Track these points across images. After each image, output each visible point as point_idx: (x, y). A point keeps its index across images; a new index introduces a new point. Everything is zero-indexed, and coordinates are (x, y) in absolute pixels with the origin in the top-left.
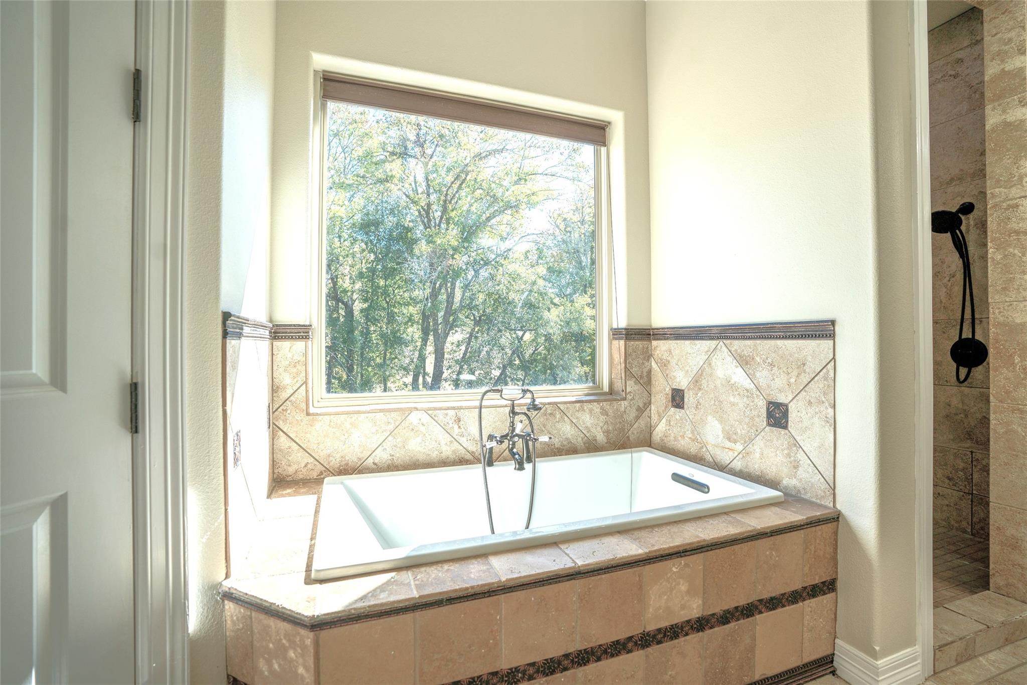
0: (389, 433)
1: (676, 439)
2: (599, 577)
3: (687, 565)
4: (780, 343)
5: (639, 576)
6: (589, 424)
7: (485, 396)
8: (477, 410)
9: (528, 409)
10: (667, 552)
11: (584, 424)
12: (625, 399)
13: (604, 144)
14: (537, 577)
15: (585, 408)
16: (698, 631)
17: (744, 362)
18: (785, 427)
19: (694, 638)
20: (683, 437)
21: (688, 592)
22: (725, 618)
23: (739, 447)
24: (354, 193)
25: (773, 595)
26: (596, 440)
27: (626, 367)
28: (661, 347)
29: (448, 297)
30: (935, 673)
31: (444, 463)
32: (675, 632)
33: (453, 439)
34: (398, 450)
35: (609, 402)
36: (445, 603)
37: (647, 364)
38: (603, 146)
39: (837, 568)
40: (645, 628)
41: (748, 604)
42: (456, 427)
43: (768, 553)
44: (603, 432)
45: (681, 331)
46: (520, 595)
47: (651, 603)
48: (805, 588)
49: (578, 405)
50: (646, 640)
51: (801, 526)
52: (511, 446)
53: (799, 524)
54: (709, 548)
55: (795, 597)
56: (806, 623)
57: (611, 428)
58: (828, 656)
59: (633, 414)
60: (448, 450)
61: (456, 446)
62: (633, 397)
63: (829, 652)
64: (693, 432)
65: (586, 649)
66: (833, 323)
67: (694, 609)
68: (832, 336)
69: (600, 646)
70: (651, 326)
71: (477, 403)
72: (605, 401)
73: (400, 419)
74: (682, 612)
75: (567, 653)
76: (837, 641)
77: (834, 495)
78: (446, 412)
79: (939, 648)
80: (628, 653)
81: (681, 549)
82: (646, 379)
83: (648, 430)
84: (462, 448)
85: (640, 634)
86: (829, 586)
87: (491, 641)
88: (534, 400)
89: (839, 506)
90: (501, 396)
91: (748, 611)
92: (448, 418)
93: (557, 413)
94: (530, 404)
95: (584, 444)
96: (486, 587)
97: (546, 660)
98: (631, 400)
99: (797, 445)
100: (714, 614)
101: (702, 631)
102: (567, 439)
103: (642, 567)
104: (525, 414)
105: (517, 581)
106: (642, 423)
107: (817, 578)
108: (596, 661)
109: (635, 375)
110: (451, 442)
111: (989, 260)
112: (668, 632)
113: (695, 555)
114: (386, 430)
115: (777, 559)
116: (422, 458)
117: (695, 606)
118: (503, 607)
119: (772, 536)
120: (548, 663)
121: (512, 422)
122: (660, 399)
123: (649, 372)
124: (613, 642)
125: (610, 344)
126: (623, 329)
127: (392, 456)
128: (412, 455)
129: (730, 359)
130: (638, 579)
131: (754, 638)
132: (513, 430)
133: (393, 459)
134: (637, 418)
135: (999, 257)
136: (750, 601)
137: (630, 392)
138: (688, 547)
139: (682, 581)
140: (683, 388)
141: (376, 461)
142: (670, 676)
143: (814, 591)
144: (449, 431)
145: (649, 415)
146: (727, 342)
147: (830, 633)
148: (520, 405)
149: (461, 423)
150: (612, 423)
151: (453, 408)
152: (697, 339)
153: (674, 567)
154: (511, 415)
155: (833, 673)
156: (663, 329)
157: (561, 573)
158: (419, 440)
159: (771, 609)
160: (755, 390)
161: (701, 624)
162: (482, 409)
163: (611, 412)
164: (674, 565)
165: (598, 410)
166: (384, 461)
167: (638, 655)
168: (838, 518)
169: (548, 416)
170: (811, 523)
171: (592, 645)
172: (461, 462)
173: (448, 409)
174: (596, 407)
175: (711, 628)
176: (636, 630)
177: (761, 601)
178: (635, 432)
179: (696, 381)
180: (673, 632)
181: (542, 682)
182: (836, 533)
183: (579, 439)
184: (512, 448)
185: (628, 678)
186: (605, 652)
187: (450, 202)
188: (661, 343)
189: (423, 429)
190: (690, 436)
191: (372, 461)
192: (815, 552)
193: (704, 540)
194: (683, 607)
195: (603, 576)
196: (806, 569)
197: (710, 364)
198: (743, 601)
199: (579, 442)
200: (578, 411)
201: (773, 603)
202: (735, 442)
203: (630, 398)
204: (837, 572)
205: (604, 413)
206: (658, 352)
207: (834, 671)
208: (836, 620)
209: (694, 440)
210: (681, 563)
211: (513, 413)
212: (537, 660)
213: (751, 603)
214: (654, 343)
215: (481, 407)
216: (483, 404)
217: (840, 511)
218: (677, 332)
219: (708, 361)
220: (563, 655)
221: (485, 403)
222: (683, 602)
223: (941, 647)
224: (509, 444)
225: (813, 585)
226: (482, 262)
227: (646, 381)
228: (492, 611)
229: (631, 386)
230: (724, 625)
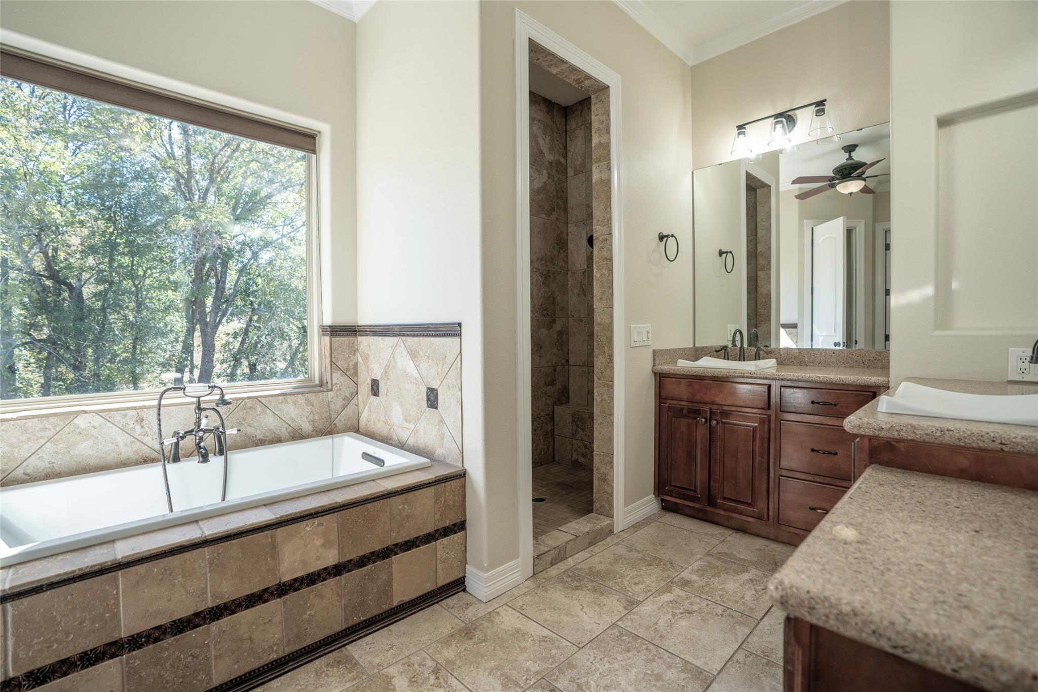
0: (46, 440)
1: (375, 424)
2: (228, 543)
3: (319, 524)
4: (433, 339)
5: (272, 538)
6: (293, 415)
7: (164, 396)
8: (156, 410)
9: (217, 405)
10: (298, 515)
11: (288, 415)
12: (331, 390)
13: (314, 151)
14: (158, 551)
15: (289, 401)
16: (335, 576)
17: (413, 355)
18: (436, 408)
19: (332, 582)
20: (379, 421)
21: (323, 545)
22: (362, 562)
23: (412, 426)
24: (82, 145)
25: (407, 539)
26: (301, 429)
27: (331, 361)
28: (364, 341)
29: (218, 282)
30: (534, 574)
31: (124, 464)
32: (311, 579)
33: (133, 439)
34: (60, 456)
35: (314, 394)
36: (45, 589)
37: (353, 357)
38: (313, 153)
39: (465, 512)
40: (280, 579)
41: (384, 549)
42: (138, 427)
43: (400, 507)
44: (309, 422)
45: (376, 329)
46: (141, 569)
47: (286, 558)
48: (437, 531)
49: (281, 398)
50: (282, 590)
51: (430, 483)
52: (197, 441)
53: (428, 482)
54: (341, 509)
55: (429, 538)
56: (439, 556)
57: (317, 417)
58: (461, 578)
59: (339, 403)
60: (127, 451)
61: (138, 445)
62: (339, 388)
63: (461, 576)
64: (385, 417)
65: (219, 606)
66: (460, 325)
67: (331, 558)
68: (459, 335)
69: (234, 601)
70: (357, 323)
71: (156, 403)
72: (310, 392)
73: (62, 424)
74: (319, 562)
75: (197, 611)
76: (467, 566)
77: (463, 457)
78: (124, 413)
79: (537, 558)
80: (264, 602)
81: (313, 511)
82: (352, 371)
83: (357, 417)
84: (146, 447)
85: (276, 585)
86: (461, 526)
87: (107, 615)
88: (223, 395)
89: (466, 466)
90: (184, 393)
91: (386, 553)
92: (128, 418)
93: (258, 406)
94: (219, 400)
95: (289, 433)
96: (97, 567)
97: (174, 621)
98: (337, 391)
99: (442, 421)
100: (351, 560)
101: (339, 575)
102: (270, 430)
103: (274, 530)
104: (214, 409)
105: (135, 557)
106: (349, 411)
107: (448, 521)
108: (231, 614)
109: (341, 368)
110: (132, 442)
111: (594, 278)
112: (305, 580)
113: (328, 516)
114: (41, 437)
115: (409, 511)
116: (93, 462)
117: (330, 556)
118: (120, 582)
119: (402, 493)
120: (176, 623)
121: (198, 418)
122: (365, 388)
123: (356, 364)
124: (247, 596)
125: (320, 340)
126: (327, 326)
127: (52, 463)
128: (80, 461)
129: (405, 353)
130: (270, 540)
131: (390, 574)
132: (199, 426)
133: (53, 466)
134: (345, 406)
135: (598, 275)
136: (385, 547)
137: (336, 384)
138: (320, 510)
139: (316, 537)
140: (378, 379)
141: (28, 471)
142: (309, 615)
143: (446, 532)
144: (129, 432)
145: (357, 403)
146: (404, 338)
147: (461, 562)
148: (205, 402)
149: (144, 423)
150: (318, 412)
151: (134, 408)
152: (386, 336)
153: (308, 526)
154: (197, 411)
155: (464, 590)
156: (364, 326)
157: (186, 544)
158: (90, 443)
159: (405, 551)
160: (420, 378)
161: (338, 570)
162: (162, 408)
163: (316, 403)
164: (307, 525)
165: (303, 401)
166: (40, 470)
167: (275, 604)
168: (465, 474)
169: (248, 410)
170: (439, 480)
171: (224, 601)
172: (146, 461)
173: (128, 409)
174: (301, 399)
175: (348, 572)
176: (272, 582)
177: (396, 545)
178: (342, 419)
179: (386, 372)
180: (312, 579)
181: (170, 641)
182: (464, 486)
183: (284, 430)
184: (199, 443)
185: (265, 623)
186: (240, 605)
187: (218, 172)
188: (363, 338)
189: (95, 432)
190: (383, 419)
191: (22, 472)
192: (445, 502)
193: (336, 503)
194: (318, 558)
195: (233, 542)
196: (437, 516)
197: (394, 358)
198: (377, 547)
199: (284, 432)
200: (281, 403)
201: (408, 545)
202: (410, 422)
203: (336, 389)
204: (465, 516)
205: (309, 403)
206: (362, 347)
207: (465, 589)
208: (466, 552)
209: (386, 422)
210: (314, 523)
211: (199, 409)
212: (164, 622)
213: (387, 547)
214: (359, 338)
215: (159, 405)
216: (162, 403)
217: (466, 469)
218: (373, 330)
219: (393, 356)
220: (193, 615)
221: (163, 402)
222: (318, 554)
223: (538, 556)
224: (196, 439)
225: (445, 528)
226: (261, 243)
227: (353, 373)
228: (108, 588)
229: (338, 378)
230: (361, 567)
